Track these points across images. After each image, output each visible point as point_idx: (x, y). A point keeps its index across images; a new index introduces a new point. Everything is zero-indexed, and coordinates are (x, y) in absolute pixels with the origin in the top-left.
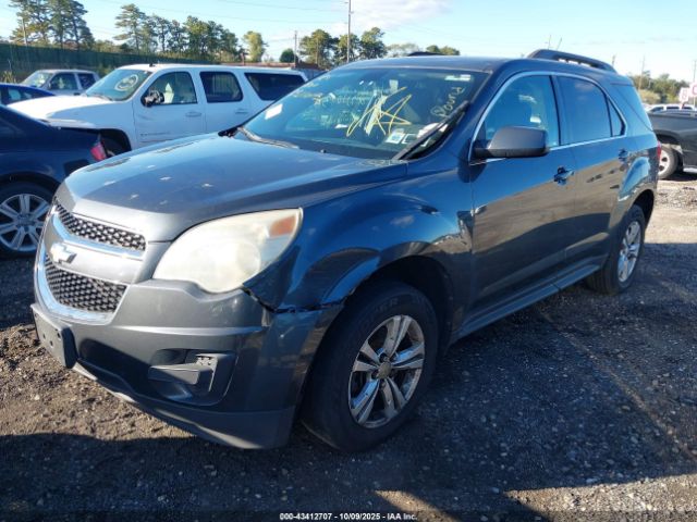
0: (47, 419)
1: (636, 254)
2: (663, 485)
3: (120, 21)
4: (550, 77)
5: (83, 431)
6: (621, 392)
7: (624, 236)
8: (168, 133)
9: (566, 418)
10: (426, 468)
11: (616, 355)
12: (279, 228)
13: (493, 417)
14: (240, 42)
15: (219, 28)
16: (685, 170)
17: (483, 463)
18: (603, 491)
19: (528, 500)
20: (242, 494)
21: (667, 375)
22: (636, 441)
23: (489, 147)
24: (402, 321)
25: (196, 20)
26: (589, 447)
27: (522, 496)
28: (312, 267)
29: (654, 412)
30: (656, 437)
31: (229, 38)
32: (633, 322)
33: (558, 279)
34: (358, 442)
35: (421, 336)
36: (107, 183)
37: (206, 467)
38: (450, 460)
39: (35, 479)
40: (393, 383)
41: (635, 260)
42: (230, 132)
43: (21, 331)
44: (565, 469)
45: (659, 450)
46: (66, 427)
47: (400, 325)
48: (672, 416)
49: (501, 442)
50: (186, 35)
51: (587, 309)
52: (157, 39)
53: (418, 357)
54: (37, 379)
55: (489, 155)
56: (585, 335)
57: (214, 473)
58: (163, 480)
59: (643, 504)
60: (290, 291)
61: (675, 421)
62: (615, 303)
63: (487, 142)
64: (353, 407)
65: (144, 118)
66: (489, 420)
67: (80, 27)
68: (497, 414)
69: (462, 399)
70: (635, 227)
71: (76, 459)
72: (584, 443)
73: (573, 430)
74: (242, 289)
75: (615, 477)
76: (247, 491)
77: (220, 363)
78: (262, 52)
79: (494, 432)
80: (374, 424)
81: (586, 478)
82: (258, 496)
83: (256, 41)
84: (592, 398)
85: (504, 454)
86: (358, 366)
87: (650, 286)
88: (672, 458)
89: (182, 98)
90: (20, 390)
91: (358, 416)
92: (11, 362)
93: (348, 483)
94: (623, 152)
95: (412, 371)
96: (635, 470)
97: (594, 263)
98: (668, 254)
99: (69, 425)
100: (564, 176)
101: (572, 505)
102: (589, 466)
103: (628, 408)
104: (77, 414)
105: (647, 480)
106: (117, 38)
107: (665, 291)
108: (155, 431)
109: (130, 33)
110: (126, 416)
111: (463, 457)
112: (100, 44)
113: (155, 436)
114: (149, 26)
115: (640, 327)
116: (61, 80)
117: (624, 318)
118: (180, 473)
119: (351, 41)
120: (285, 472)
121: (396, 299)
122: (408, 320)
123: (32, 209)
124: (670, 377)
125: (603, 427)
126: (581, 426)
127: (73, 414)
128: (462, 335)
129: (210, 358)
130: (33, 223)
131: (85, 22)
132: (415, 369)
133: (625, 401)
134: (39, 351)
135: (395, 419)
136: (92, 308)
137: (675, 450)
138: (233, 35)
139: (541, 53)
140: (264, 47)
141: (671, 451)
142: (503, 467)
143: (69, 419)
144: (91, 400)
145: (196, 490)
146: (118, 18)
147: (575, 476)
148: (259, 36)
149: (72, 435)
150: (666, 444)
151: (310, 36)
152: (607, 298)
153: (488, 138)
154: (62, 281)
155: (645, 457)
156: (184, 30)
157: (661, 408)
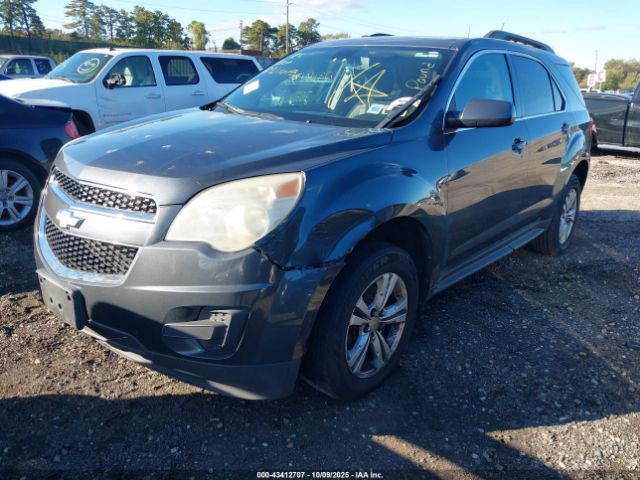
0: (50, 381)
1: (573, 218)
2: (626, 420)
3: (70, 10)
4: (505, 55)
5: (88, 391)
6: (575, 340)
7: (564, 202)
8: (129, 114)
9: (533, 364)
10: (415, 413)
11: (566, 308)
12: (285, 191)
13: (467, 365)
14: (185, 31)
15: (165, 18)
16: (599, 146)
17: (465, 406)
18: (575, 427)
19: (511, 439)
20: (249, 444)
21: (613, 324)
22: (596, 383)
23: (461, 117)
24: (390, 279)
25: (142, 9)
26: (555, 389)
27: (505, 436)
28: (316, 226)
29: (607, 357)
30: (613, 379)
31: (175, 27)
32: (575, 279)
33: (512, 240)
34: (352, 392)
35: (404, 292)
36: (109, 152)
37: (211, 420)
38: (435, 405)
39: (48, 437)
40: (381, 337)
41: (571, 224)
42: (210, 107)
43: (11, 300)
44: (539, 409)
45: (618, 390)
46: (71, 388)
47: (388, 282)
48: (623, 360)
49: (478, 387)
50: (133, 24)
51: (533, 268)
52: (106, 27)
53: (402, 312)
54: (34, 344)
55: (461, 125)
56: (536, 291)
57: (220, 426)
58: (173, 433)
59: (612, 437)
60: (296, 250)
61: (627, 364)
62: (557, 263)
63: (458, 113)
64: (349, 358)
65: (107, 99)
66: (464, 369)
67: (29, 16)
68: (471, 363)
69: (437, 350)
70: (573, 194)
71: (85, 417)
72: (552, 385)
73: (540, 375)
74: (254, 248)
75: (584, 414)
76: (253, 440)
77: (234, 318)
78: (206, 41)
79: (471, 378)
80: (365, 375)
81: (558, 416)
82: (265, 445)
83: (200, 31)
84: (552, 347)
85: (483, 398)
86: (354, 320)
87: (585, 248)
88: (629, 397)
89: (141, 81)
90: (19, 354)
91: (353, 368)
92: (7, 329)
93: (346, 430)
94: (565, 125)
95: (397, 325)
96: (600, 408)
97: (539, 227)
98: (595, 220)
99: (73, 385)
100: (520, 147)
101: (551, 441)
102: (559, 406)
103: (585, 354)
104: (79, 375)
105: (612, 416)
106: (66, 26)
107: (598, 251)
108: (157, 388)
109: (80, 22)
110: (127, 375)
111: (447, 402)
112: (50, 33)
113: (159, 393)
114: (98, 15)
115: (582, 283)
116: (17, 66)
117: (567, 276)
118: (188, 427)
119: (289, 31)
120: (286, 421)
121: (387, 258)
122: (395, 277)
123: (9, 185)
124: (616, 326)
125: (566, 371)
126: (547, 371)
127: (75, 376)
128: (436, 291)
129: (224, 314)
130: (11, 198)
131: (34, 11)
132: (399, 323)
133: (581, 348)
134: (32, 318)
135: (383, 369)
136: (102, 271)
137: (631, 389)
138: (179, 25)
139: (495, 34)
140: (207, 36)
141: (628, 391)
142: (484, 409)
143: (72, 381)
144: (91, 362)
145: (206, 442)
146: (68, 7)
147: (549, 415)
148: (202, 25)
149: (77, 395)
150: (622, 384)
151: (250, 26)
152: (550, 259)
153: (458, 109)
154: (69, 246)
155: (607, 397)
156: (132, 19)
157: (613, 354)
